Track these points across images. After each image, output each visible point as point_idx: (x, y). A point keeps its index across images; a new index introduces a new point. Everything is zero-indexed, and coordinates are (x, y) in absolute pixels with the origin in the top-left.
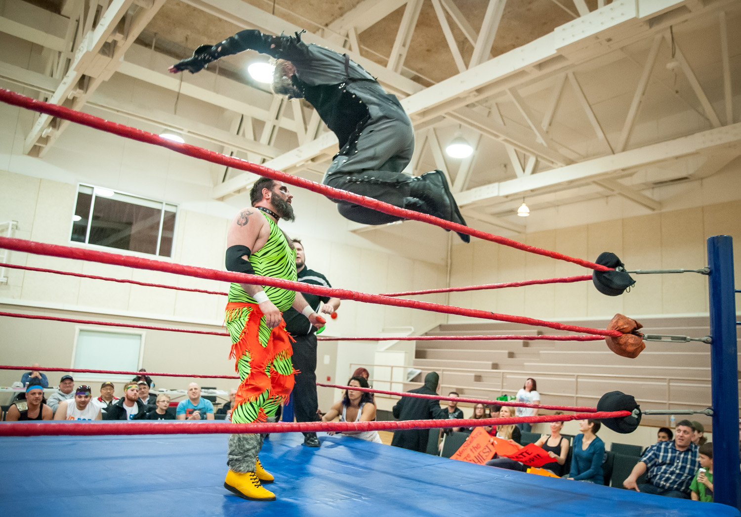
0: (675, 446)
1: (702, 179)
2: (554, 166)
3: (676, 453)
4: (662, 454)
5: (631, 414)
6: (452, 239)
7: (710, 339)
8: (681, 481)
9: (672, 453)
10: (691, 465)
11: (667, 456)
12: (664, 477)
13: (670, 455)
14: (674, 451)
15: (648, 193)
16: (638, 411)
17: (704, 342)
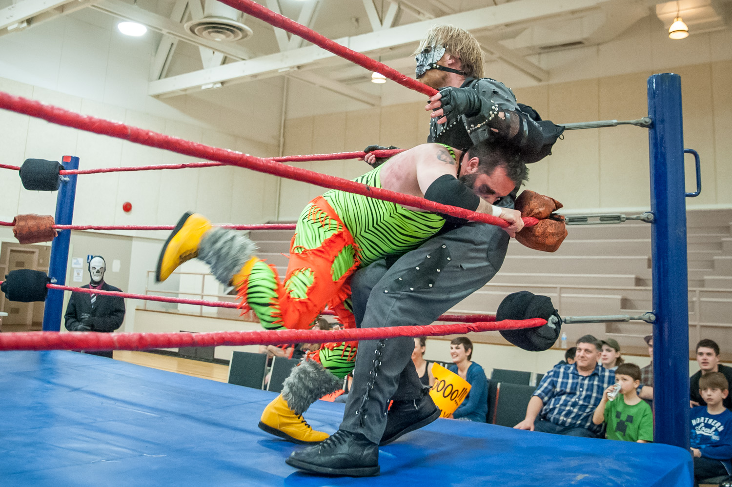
0: (577, 370)
1: (598, 44)
2: (420, 17)
3: (578, 378)
4: (560, 380)
5: (547, 323)
6: (286, 113)
7: (651, 217)
8: (585, 414)
9: (573, 378)
10: (598, 393)
11: (567, 383)
12: (564, 410)
13: (570, 381)
14: (576, 376)
15: (534, 60)
16: (556, 319)
17: (644, 220)
